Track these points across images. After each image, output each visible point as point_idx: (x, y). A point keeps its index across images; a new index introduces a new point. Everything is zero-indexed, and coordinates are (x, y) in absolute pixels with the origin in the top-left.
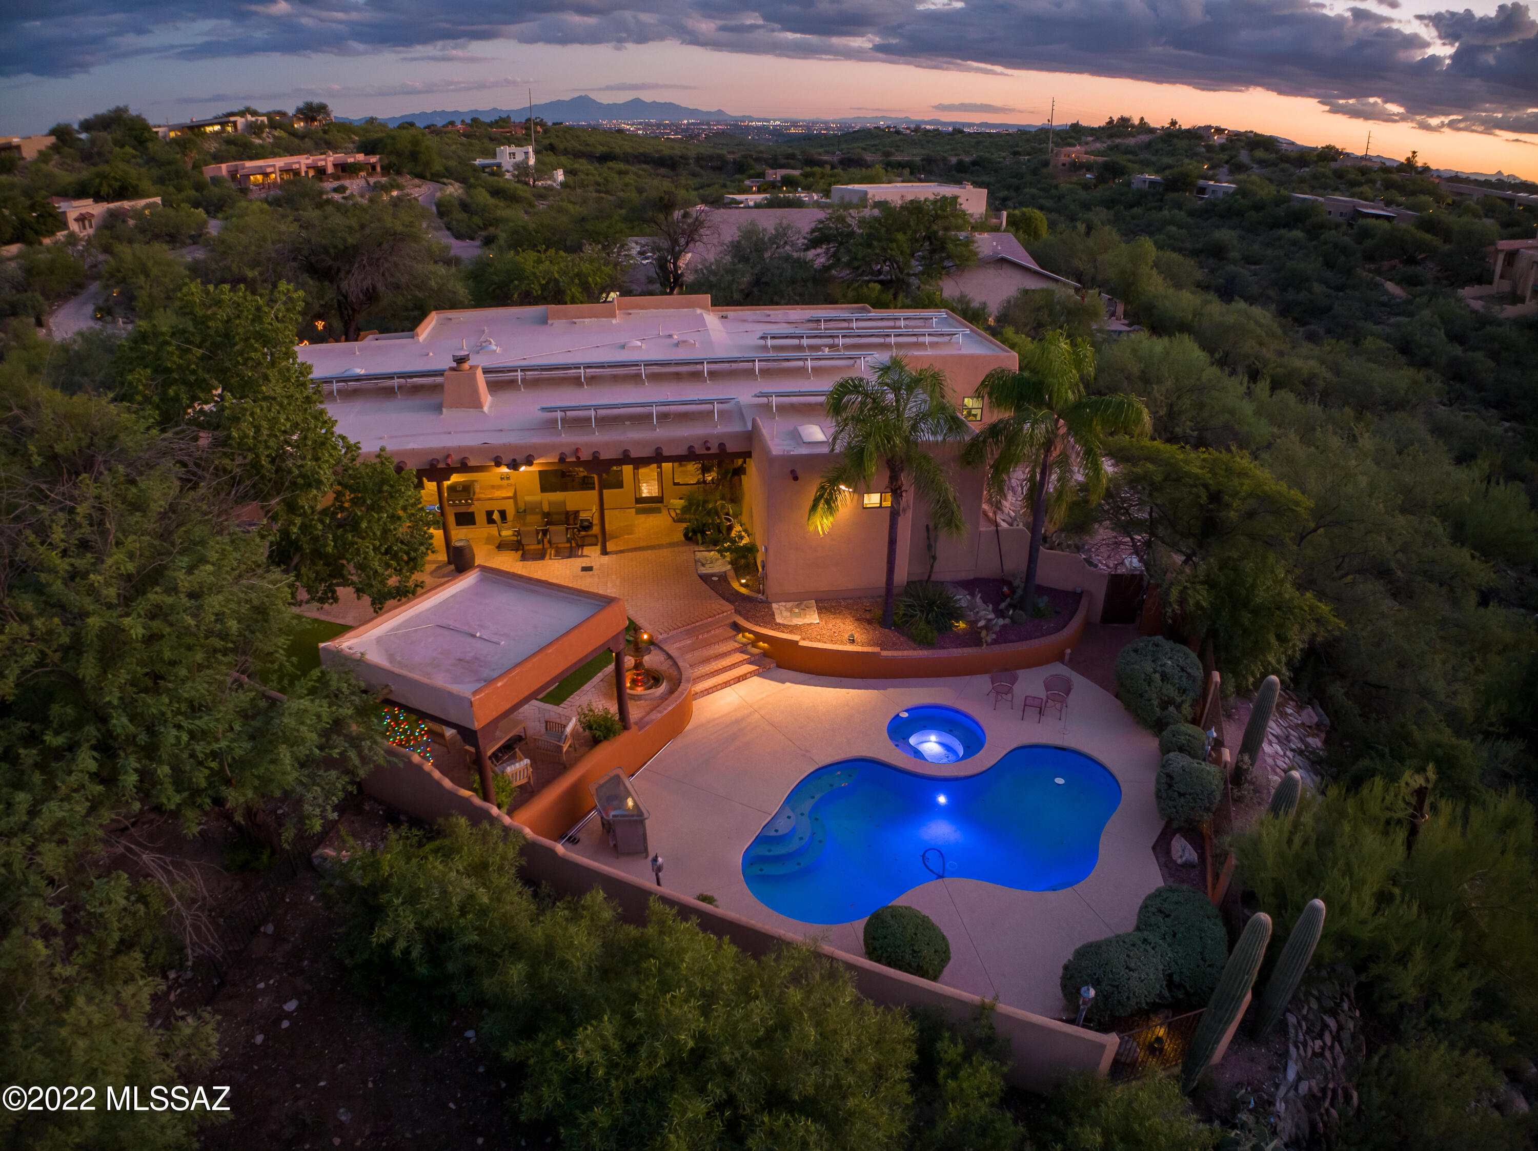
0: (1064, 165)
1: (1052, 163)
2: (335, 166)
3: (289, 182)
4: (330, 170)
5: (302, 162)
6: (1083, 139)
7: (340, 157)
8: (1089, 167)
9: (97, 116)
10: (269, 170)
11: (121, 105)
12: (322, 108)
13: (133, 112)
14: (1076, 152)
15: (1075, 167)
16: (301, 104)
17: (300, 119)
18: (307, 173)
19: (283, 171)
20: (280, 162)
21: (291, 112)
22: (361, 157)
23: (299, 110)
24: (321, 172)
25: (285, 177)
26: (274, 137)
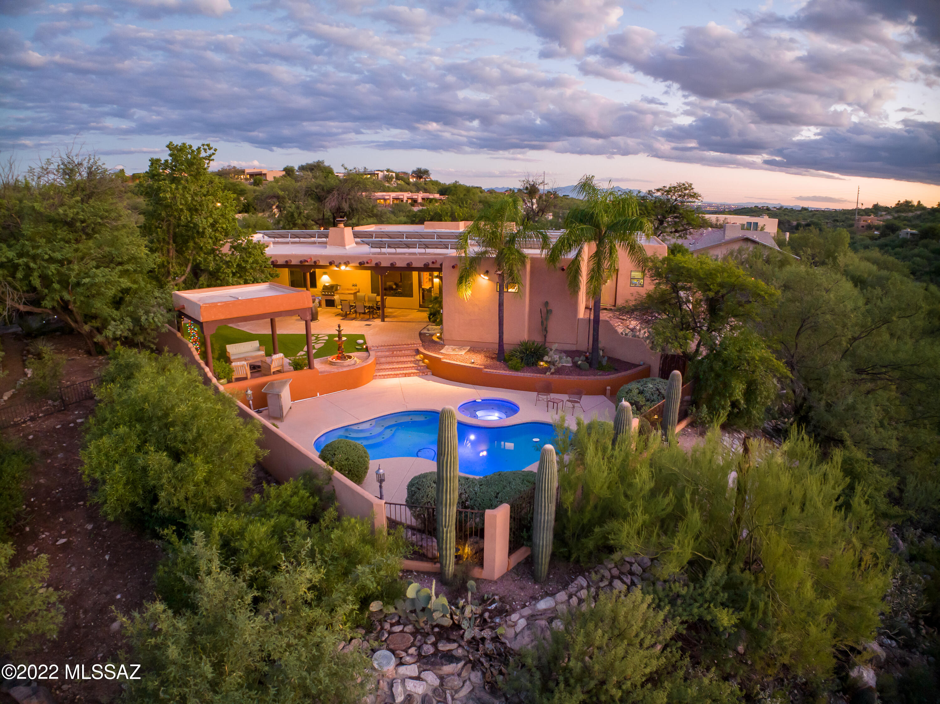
0: (863, 227)
1: (855, 226)
2: (423, 199)
3: (397, 205)
4: (420, 200)
5: (405, 196)
6: (880, 213)
7: (426, 195)
8: (877, 228)
9: (307, 164)
10: (387, 197)
11: (321, 160)
12: (426, 172)
13: (326, 164)
14: (872, 219)
15: (870, 227)
16: (415, 169)
17: (413, 177)
18: (407, 201)
19: (395, 199)
20: (393, 195)
21: (410, 172)
22: (437, 196)
23: (414, 172)
24: (415, 201)
25: (395, 202)
26: (398, 184)
